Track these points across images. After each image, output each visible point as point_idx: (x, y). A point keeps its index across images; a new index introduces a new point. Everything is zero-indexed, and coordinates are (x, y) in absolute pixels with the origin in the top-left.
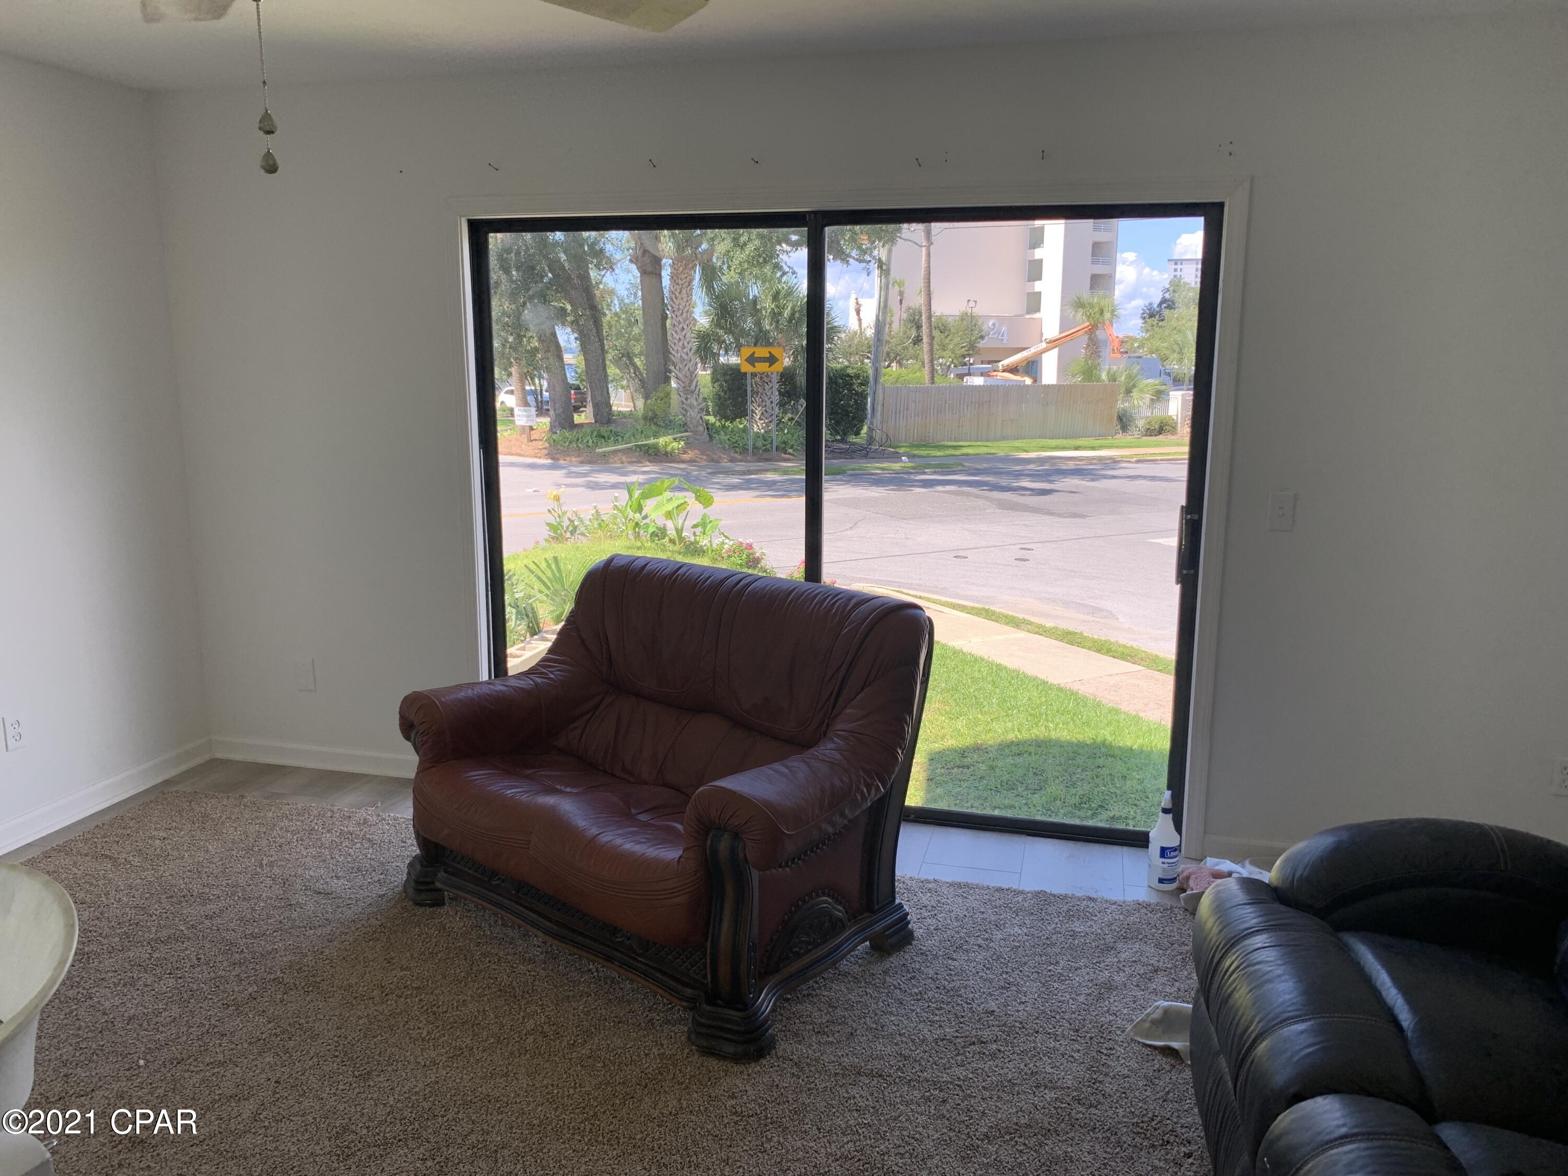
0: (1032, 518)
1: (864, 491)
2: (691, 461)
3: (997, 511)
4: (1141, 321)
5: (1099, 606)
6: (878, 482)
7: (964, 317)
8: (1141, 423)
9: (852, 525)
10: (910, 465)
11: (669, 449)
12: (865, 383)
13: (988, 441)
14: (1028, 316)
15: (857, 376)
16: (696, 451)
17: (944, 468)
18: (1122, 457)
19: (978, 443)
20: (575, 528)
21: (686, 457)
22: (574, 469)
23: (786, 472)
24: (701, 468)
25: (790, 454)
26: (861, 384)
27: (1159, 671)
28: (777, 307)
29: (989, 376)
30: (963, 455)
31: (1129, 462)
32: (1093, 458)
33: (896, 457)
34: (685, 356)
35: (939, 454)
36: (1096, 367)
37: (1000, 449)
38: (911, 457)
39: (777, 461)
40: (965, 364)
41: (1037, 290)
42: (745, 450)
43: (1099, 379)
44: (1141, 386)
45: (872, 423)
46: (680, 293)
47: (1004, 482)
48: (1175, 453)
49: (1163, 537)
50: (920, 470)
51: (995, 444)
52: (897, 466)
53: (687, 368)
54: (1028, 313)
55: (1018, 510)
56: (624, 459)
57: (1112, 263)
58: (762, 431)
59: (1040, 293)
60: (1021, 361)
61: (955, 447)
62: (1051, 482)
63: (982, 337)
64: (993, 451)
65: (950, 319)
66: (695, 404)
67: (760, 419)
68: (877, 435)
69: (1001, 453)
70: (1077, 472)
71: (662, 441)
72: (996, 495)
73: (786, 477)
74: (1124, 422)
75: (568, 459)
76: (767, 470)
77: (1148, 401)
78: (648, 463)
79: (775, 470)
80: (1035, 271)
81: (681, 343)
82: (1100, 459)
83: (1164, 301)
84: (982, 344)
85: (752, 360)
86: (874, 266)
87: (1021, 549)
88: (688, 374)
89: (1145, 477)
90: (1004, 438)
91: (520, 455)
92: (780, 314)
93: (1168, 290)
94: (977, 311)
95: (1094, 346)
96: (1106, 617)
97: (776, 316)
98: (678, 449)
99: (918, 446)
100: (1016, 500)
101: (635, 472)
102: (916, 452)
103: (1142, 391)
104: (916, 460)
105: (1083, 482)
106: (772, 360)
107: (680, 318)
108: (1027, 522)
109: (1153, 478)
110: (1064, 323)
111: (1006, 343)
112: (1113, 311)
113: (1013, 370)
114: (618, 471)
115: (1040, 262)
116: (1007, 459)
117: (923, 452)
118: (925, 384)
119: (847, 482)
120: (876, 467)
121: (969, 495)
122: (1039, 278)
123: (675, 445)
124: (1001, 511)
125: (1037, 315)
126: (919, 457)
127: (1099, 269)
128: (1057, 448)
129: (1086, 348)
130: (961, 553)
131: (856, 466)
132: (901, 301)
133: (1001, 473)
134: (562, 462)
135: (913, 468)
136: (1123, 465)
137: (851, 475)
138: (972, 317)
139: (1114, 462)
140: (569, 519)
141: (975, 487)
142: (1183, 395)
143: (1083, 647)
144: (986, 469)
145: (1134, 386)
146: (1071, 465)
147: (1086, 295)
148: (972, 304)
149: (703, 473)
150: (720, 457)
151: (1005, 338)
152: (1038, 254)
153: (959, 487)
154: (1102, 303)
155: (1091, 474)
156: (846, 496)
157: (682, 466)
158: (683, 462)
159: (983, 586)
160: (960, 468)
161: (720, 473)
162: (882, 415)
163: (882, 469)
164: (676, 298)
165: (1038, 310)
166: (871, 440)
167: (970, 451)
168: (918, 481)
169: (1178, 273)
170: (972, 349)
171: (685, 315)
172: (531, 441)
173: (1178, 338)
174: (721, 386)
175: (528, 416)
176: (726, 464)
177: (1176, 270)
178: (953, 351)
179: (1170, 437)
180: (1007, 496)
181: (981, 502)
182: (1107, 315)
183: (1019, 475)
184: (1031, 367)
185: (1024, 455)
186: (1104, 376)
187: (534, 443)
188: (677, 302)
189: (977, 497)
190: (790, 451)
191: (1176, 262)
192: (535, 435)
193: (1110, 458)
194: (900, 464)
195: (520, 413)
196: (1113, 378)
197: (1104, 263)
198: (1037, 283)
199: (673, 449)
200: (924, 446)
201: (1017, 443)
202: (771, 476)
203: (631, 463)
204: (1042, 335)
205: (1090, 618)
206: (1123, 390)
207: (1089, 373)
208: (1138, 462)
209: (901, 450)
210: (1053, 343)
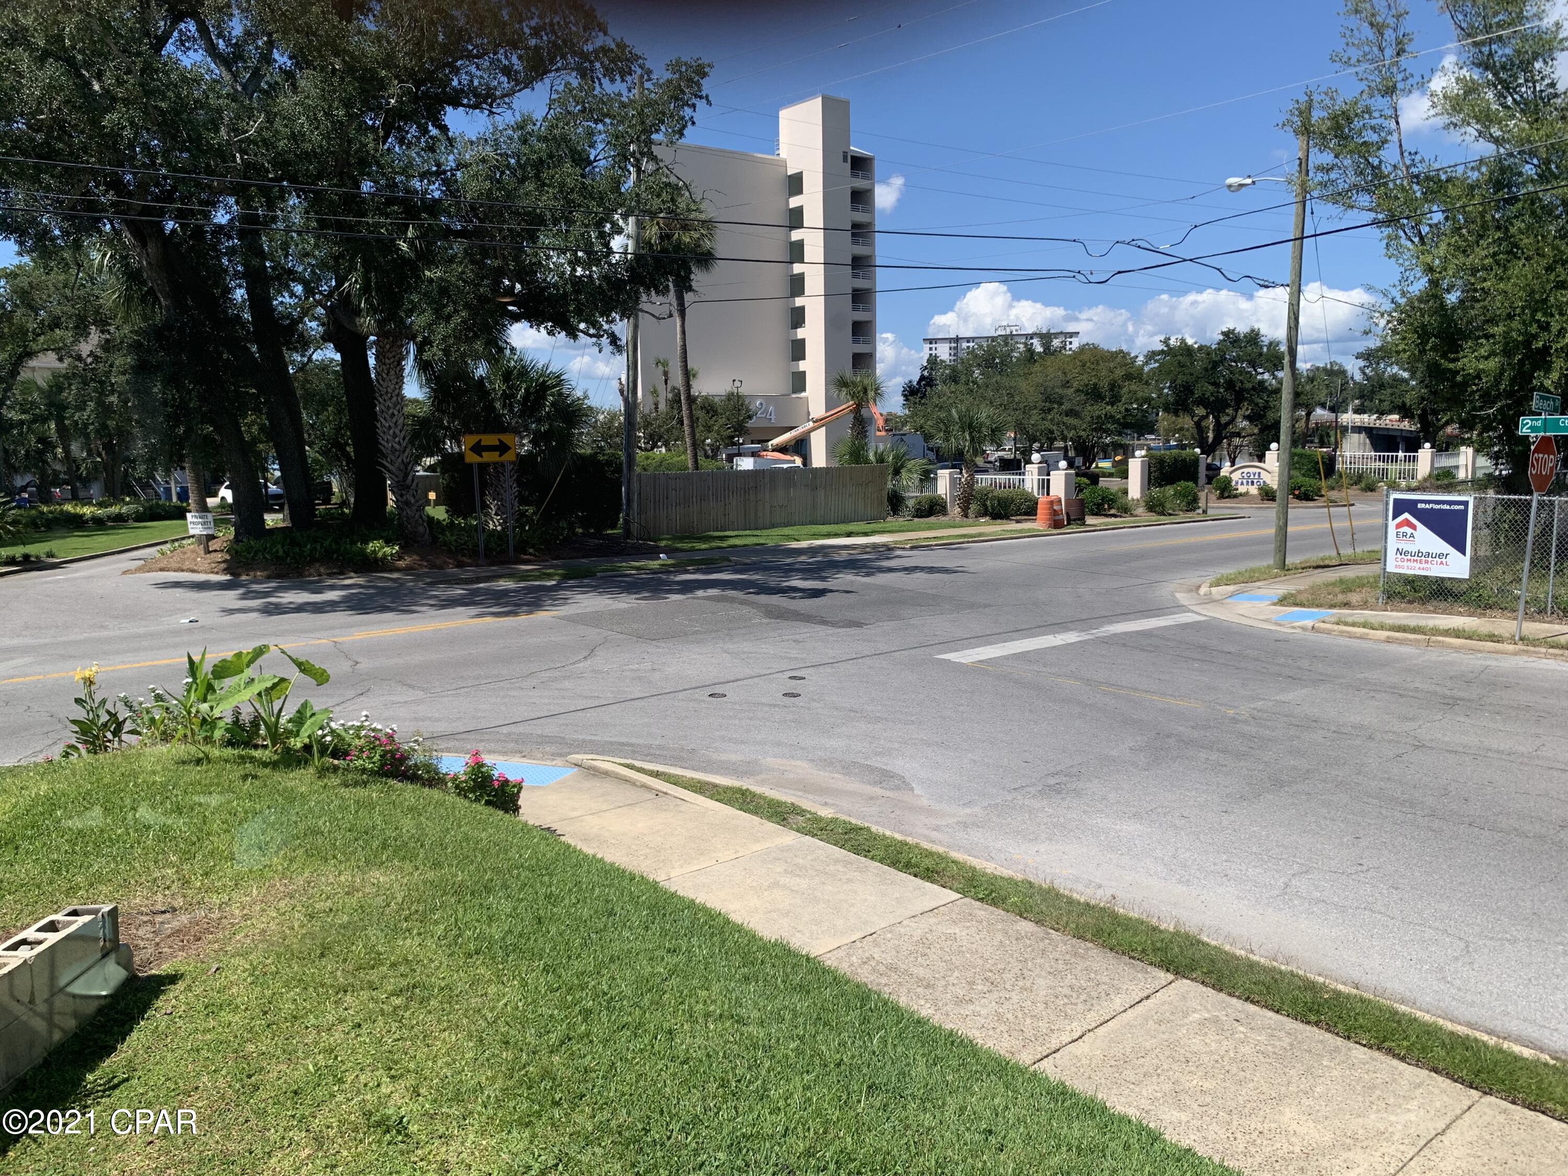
0: (805, 630)
1: (610, 602)
2: (407, 570)
3: (765, 621)
4: (902, 398)
5: (888, 768)
6: (632, 587)
7: (730, 396)
8: (911, 503)
9: (586, 654)
10: (670, 562)
11: (380, 554)
12: (619, 469)
13: (757, 529)
14: (794, 396)
15: (609, 463)
16: (415, 557)
17: (709, 563)
18: (896, 542)
19: (747, 532)
20: (120, 725)
21: (401, 564)
22: (255, 587)
23: (524, 577)
24: (419, 577)
25: (530, 554)
26: (613, 472)
27: (979, 900)
28: (508, 387)
29: (759, 456)
30: (731, 546)
31: (904, 549)
32: (865, 546)
33: (653, 553)
34: (397, 447)
35: (704, 546)
36: (863, 447)
37: (770, 538)
38: (669, 551)
39: (515, 563)
40: (734, 444)
41: (801, 369)
42: (474, 554)
43: (867, 461)
44: (909, 466)
45: (628, 515)
46: (387, 374)
47: (773, 580)
48: (949, 537)
49: (951, 651)
50: (681, 568)
51: (765, 532)
52: (654, 564)
53: (400, 460)
54: (794, 392)
55: (787, 619)
56: (322, 570)
57: (872, 342)
58: (499, 528)
59: (804, 372)
60: (790, 440)
61: (722, 538)
62: (824, 579)
63: (750, 417)
64: (762, 541)
65: (716, 399)
66: (413, 501)
67: (496, 514)
68: (634, 528)
69: (771, 543)
70: (853, 565)
71: (371, 546)
72: (763, 599)
73: (522, 584)
74: (895, 502)
75: (252, 574)
76: (500, 577)
77: (917, 482)
78: (352, 574)
79: (510, 576)
80: (798, 350)
81: (391, 432)
82: (875, 546)
83: (922, 378)
84: (750, 424)
85: (478, 449)
86: (605, 340)
87: (791, 678)
88: (402, 467)
89: (922, 569)
90: (773, 526)
91: (193, 571)
92: (513, 396)
93: (926, 368)
94: (744, 390)
95: (861, 423)
96: (898, 788)
97: (508, 397)
98: (392, 555)
99: (682, 539)
100: (785, 605)
101: (333, 588)
102: (679, 545)
103: (910, 471)
104: (679, 555)
105: (859, 578)
106: (503, 448)
107: (389, 403)
108: (797, 637)
109: (931, 570)
110: (830, 403)
111: (775, 422)
112: (877, 389)
113: (782, 449)
114: (312, 586)
115: (803, 341)
116: (778, 551)
117: (687, 546)
118: (687, 468)
119: (594, 588)
120: (632, 567)
121: (733, 600)
122: (803, 358)
123: (387, 550)
124: (768, 620)
125: (803, 395)
126: (682, 550)
127: (861, 348)
128: (829, 535)
129: (852, 429)
130: (718, 690)
131: (608, 566)
132: (666, 381)
133: (771, 568)
134: (244, 577)
135: (672, 565)
136: (898, 553)
137: (602, 578)
138: (739, 396)
139: (887, 550)
140: (108, 712)
141: (741, 590)
142: (950, 474)
143: (872, 858)
144: (755, 563)
145: (902, 466)
146: (844, 555)
147: (848, 373)
148: (737, 384)
149: (421, 584)
150: (445, 562)
151: (773, 417)
152: (800, 333)
153: (723, 590)
154: (866, 382)
155: (865, 567)
156: (588, 610)
157: (395, 575)
158: (398, 570)
159: (743, 742)
160: (726, 563)
161: (441, 582)
162: (639, 504)
163: (638, 568)
164: (383, 380)
165: (803, 389)
166: (628, 533)
167: (737, 542)
168: (679, 583)
169: (933, 352)
170: (740, 429)
171: (394, 399)
172: (210, 552)
173: (943, 415)
174: (452, 477)
175: (204, 523)
176: (452, 570)
177: (931, 349)
178: (718, 433)
179: (942, 519)
180: (775, 600)
181: (745, 610)
182: (871, 394)
183: (789, 571)
184: (800, 447)
185: (794, 545)
186: (871, 456)
187: (213, 555)
188: (385, 385)
189: (743, 602)
190: (531, 550)
191: (931, 341)
192: (214, 545)
193: (884, 545)
194: (659, 562)
195: (195, 520)
196: (881, 459)
197: (864, 342)
198: (801, 363)
199: (385, 555)
200: (687, 538)
201: (787, 531)
202: (505, 584)
203: (331, 575)
204: (809, 413)
205: (878, 791)
206: (891, 470)
207: (857, 454)
208: (912, 548)
209: (663, 544)
210: (820, 422)
